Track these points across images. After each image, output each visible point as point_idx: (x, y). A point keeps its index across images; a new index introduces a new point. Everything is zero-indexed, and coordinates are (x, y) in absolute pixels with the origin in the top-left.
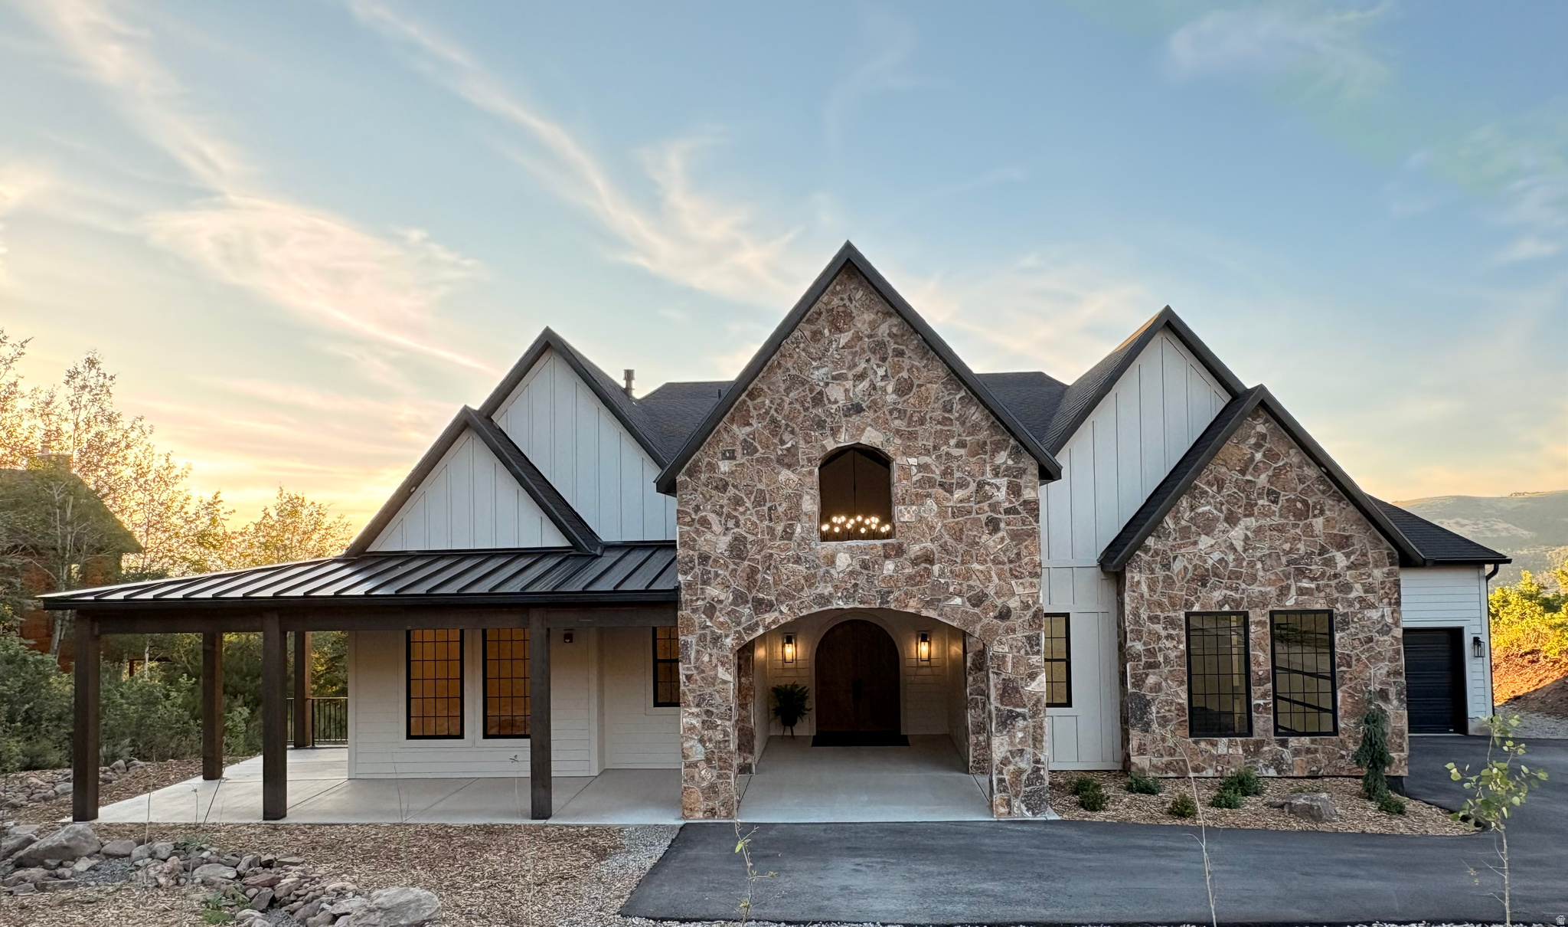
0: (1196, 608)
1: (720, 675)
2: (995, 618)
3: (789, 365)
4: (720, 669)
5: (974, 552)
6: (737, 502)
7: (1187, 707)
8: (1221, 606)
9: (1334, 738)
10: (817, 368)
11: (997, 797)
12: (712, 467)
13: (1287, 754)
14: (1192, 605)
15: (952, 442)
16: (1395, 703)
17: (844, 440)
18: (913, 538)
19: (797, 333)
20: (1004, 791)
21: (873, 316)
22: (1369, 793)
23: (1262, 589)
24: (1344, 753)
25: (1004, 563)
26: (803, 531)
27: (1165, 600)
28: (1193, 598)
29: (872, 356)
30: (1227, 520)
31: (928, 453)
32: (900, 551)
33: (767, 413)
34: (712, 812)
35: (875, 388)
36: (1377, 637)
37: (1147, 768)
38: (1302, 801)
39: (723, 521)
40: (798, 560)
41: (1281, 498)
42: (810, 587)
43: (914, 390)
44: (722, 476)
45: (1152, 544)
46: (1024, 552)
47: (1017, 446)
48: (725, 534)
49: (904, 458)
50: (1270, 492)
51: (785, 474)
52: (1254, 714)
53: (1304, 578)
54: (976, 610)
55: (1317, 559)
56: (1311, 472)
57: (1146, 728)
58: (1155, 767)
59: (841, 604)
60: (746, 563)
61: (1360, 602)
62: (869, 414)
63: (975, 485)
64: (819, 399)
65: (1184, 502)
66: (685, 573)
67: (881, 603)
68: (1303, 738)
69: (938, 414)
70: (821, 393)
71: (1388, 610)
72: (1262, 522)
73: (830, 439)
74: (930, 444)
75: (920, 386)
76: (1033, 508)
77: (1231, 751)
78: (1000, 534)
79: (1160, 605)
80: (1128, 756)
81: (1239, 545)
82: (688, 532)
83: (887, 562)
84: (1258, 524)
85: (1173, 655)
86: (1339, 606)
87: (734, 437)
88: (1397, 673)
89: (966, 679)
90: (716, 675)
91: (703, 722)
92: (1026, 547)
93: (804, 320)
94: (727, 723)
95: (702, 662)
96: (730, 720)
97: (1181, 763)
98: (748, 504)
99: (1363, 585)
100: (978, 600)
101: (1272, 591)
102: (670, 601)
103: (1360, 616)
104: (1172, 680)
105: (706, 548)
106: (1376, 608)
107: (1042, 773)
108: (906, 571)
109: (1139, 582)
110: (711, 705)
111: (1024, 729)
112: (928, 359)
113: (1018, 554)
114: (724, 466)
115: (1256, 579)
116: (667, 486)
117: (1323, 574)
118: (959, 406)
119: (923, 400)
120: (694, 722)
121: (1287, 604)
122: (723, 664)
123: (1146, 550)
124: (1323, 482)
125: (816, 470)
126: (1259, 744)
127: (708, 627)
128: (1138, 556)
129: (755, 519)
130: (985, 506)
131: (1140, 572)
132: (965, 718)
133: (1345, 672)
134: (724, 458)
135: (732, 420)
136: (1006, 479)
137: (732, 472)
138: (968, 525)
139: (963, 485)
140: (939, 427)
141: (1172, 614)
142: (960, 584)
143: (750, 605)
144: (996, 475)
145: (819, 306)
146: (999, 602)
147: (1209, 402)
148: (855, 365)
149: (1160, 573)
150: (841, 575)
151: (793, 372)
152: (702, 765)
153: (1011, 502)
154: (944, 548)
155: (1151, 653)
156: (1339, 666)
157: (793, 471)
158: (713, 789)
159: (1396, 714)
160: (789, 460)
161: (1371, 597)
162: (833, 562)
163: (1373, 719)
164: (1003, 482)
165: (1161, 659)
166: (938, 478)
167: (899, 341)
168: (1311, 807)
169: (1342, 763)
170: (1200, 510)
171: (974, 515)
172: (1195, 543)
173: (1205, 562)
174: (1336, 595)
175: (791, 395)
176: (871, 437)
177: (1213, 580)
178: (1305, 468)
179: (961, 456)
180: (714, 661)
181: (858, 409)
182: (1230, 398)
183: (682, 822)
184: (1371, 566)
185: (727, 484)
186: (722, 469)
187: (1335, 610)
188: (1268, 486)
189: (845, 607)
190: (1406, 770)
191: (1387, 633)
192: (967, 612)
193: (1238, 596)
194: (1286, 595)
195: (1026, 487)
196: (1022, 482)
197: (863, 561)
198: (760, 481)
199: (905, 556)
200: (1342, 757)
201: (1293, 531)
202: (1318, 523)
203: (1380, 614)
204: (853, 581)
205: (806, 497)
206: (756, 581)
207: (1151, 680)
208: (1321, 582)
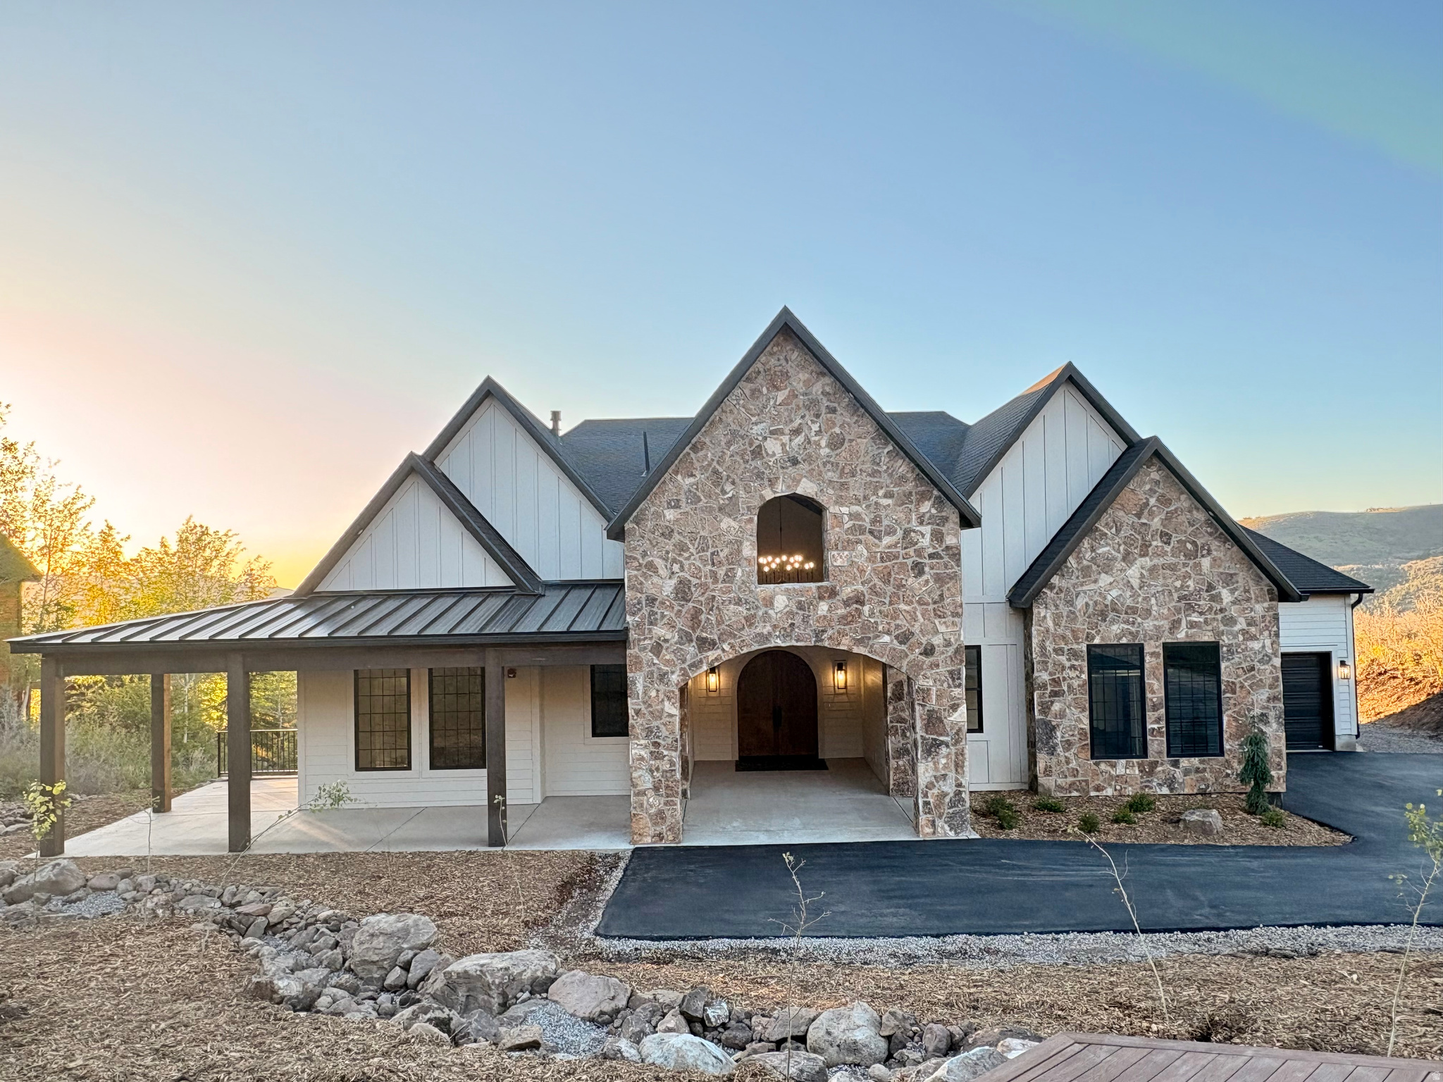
0: (1097, 641)
1: (666, 709)
2: (921, 654)
3: (730, 420)
4: (666, 703)
5: (901, 594)
6: (682, 548)
7: (1088, 732)
8: (1120, 638)
9: (1220, 758)
10: (756, 424)
11: (923, 819)
12: (659, 515)
13: (1178, 774)
14: (1093, 639)
15: (881, 493)
16: (1275, 726)
17: (781, 490)
18: (846, 581)
19: (737, 391)
20: (929, 813)
21: (807, 375)
22: (1252, 809)
23: (1156, 623)
24: (1229, 772)
25: (927, 604)
26: (743, 575)
27: (1069, 634)
28: (1093, 632)
29: (807, 413)
30: (1124, 559)
31: (858, 502)
32: (833, 593)
33: (709, 465)
34: (660, 836)
35: (809, 442)
36: (1258, 666)
37: (1053, 788)
38: (1194, 818)
39: (669, 566)
40: (738, 602)
41: (1173, 539)
42: (751, 625)
43: (846, 444)
44: (668, 524)
45: (1057, 582)
46: (946, 594)
47: (940, 497)
48: (670, 578)
49: (837, 507)
50: (1163, 534)
51: (726, 523)
52: (1149, 737)
53: (1194, 611)
54: (903, 647)
55: (1205, 595)
56: (1200, 516)
57: (1052, 751)
58: (1059, 788)
59: (779, 643)
60: (691, 604)
61: (1243, 635)
62: (804, 467)
63: (902, 532)
64: (758, 452)
65: (1086, 543)
66: (634, 614)
67: (816, 641)
68: (1192, 759)
69: (868, 467)
70: (760, 446)
71: (1268, 642)
72: (1156, 561)
73: (768, 489)
74: (860, 494)
75: (851, 441)
76: (955, 553)
77: (1128, 771)
78: (925, 577)
79: (1064, 637)
80: (1036, 777)
81: (1135, 583)
82: (636, 576)
83: (821, 603)
84: (1153, 563)
85: (1076, 683)
86: (1224, 638)
87: (679, 487)
88: (1275, 698)
89: (886, 708)
90: (662, 709)
91: (651, 753)
92: (948, 589)
93: (744, 378)
94: (674, 754)
95: (650, 697)
96: (676, 751)
97: (1084, 784)
98: (692, 550)
99: (1246, 619)
100: (904, 638)
101: (1166, 624)
102: (620, 640)
103: (1243, 647)
104: (1076, 708)
105: (653, 591)
106: (1258, 639)
107: (963, 795)
108: (839, 612)
109: (1045, 617)
110: (658, 737)
111: (947, 756)
112: (858, 416)
113: (941, 596)
114: (670, 515)
115: (1150, 614)
116: (617, 533)
117: (1211, 608)
118: (887, 460)
119: (854, 454)
120: (643, 753)
121: (1179, 636)
122: (669, 699)
123: (1052, 588)
124: (1211, 525)
125: (756, 518)
126: (1154, 764)
127: (654, 664)
128: (1045, 593)
129: (698, 563)
130: (911, 551)
131: (1046, 608)
132: (885, 743)
133: (1230, 698)
134: (670, 506)
135: (677, 473)
136: (930, 526)
137: (677, 520)
138: (896, 568)
139: (890, 532)
140: (869, 479)
141: (1075, 646)
142: (889, 624)
143: (694, 644)
144: (921, 523)
145: (758, 366)
146: (924, 641)
147: (1107, 450)
148: (791, 421)
149: (1064, 610)
150: (779, 615)
151: (733, 427)
152: (650, 793)
153: (934, 548)
154: (873, 590)
155: (1056, 682)
156: (1225, 693)
157: (734, 520)
158: (660, 816)
159: (1275, 737)
160: (729, 509)
161: (1253, 629)
162: (772, 604)
163: (1257, 741)
164: (927, 530)
165: (1065, 688)
166: (868, 526)
167: (832, 399)
168: (1203, 823)
169: (1228, 782)
170: (1100, 551)
171: (901, 560)
172: (1096, 581)
173: (1105, 598)
174: (1222, 628)
175: (732, 448)
176: (806, 488)
177: (1111, 615)
178: (1195, 512)
179: (889, 505)
180: (661, 696)
181: (795, 462)
182: (1126, 446)
183: (632, 847)
184: (1253, 601)
185: (672, 531)
186: (668, 518)
187: (1221, 642)
188: (1161, 528)
189: (783, 645)
190: (1284, 786)
191: (1268, 662)
192: (894, 649)
193: (1133, 630)
194: (1178, 628)
195: (948, 534)
196: (944, 530)
197: (800, 602)
198: (704, 528)
199: (838, 597)
200: (1228, 775)
201: (1183, 570)
202: (1206, 563)
203: (1261, 645)
204: (790, 621)
205: (746, 544)
206: (700, 621)
207: (1056, 707)
208: (1209, 616)
